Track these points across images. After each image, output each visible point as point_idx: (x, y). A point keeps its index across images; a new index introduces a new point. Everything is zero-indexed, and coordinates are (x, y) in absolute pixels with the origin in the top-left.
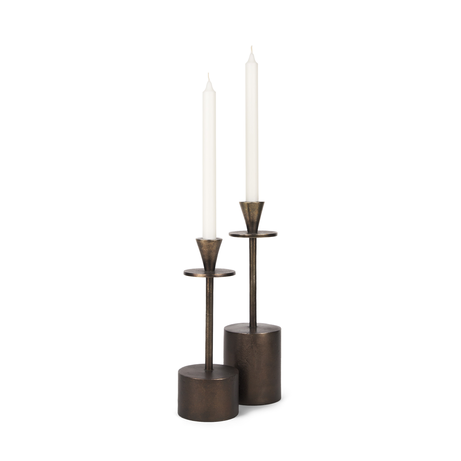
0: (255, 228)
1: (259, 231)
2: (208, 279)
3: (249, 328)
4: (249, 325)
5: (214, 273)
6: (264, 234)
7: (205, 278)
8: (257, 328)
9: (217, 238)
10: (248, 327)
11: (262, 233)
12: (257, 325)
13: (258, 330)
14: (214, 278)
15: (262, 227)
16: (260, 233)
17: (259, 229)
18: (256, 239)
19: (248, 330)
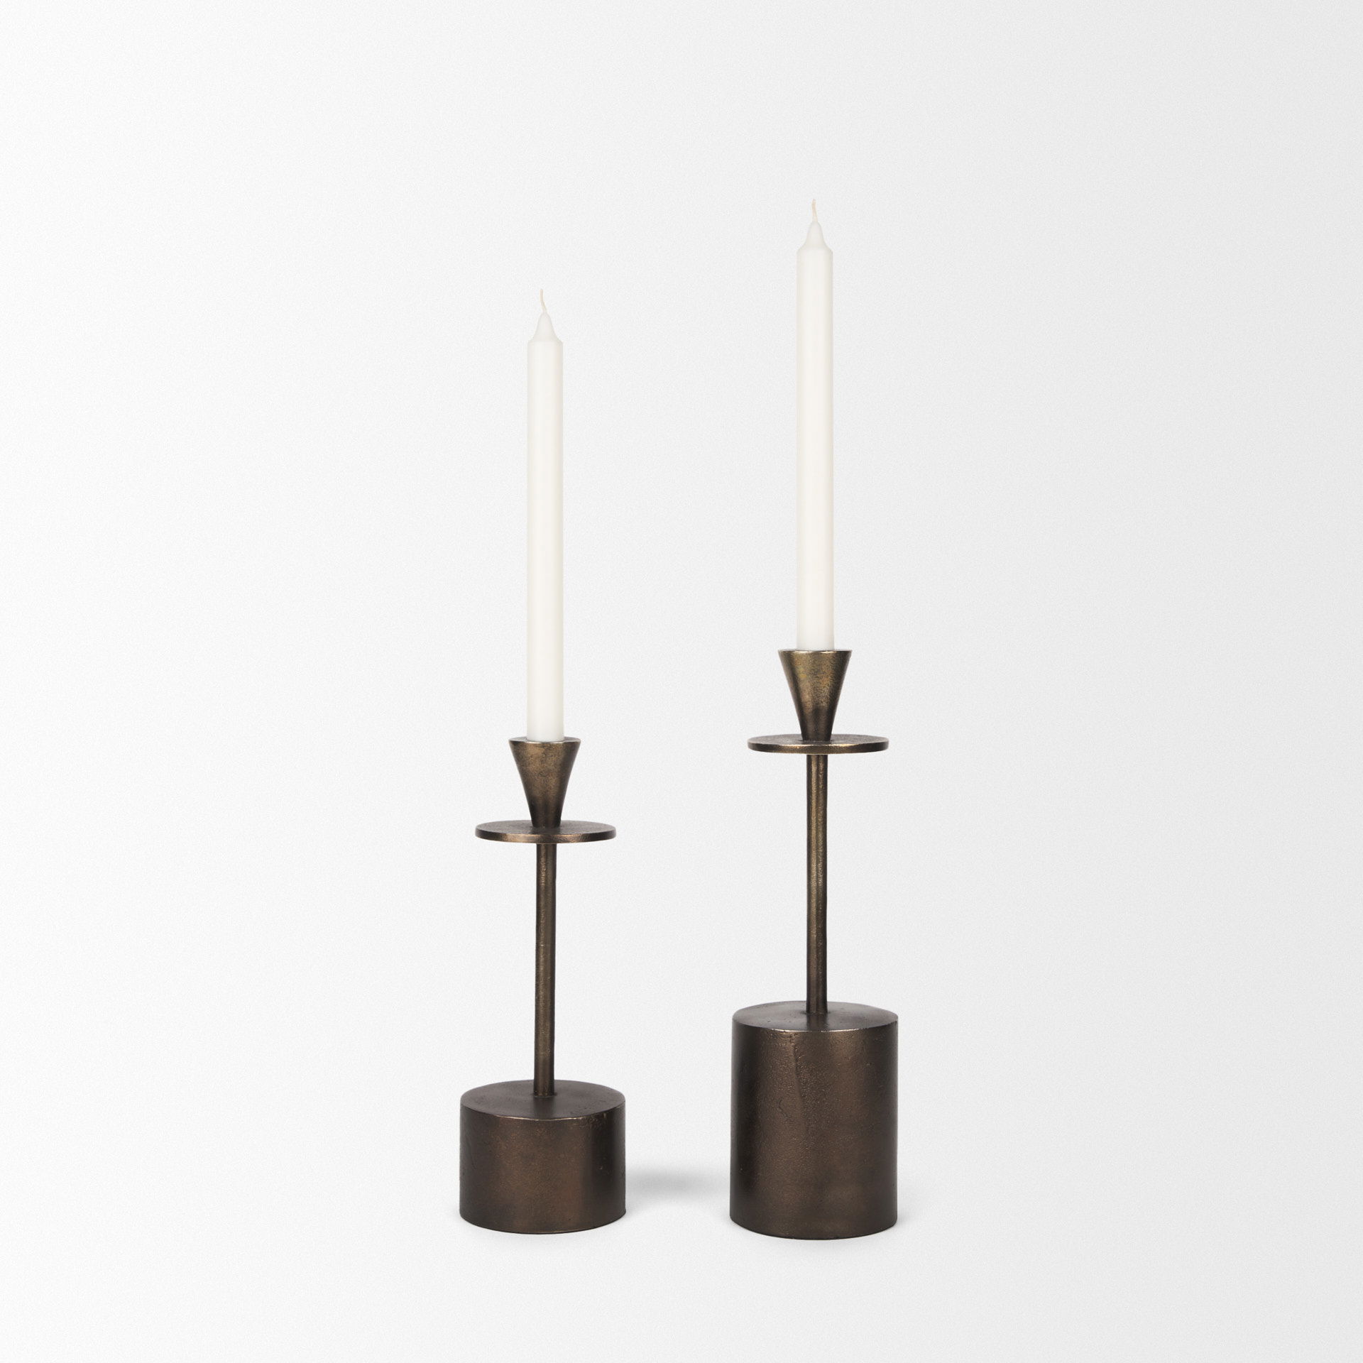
0: (822, 725)
1: (836, 735)
2: (543, 847)
3: (805, 1016)
4: (804, 1008)
5: (558, 832)
6: (846, 743)
7: (534, 846)
8: (829, 1015)
9: (566, 738)
10: (802, 1013)
11: (840, 741)
12: (829, 1008)
13: (831, 1021)
14: (559, 846)
15: (842, 725)
16: (837, 742)
17: (836, 730)
18: (825, 758)
19: (802, 1021)
